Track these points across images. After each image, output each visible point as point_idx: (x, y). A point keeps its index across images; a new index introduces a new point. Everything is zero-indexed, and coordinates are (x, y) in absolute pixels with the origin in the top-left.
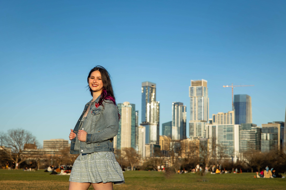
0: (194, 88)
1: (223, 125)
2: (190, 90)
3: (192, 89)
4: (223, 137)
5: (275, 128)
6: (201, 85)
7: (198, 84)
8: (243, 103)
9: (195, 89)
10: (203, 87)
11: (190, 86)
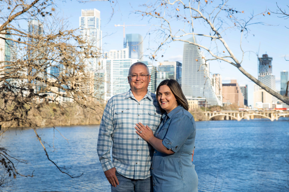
0: (85, 19)
1: (120, 59)
2: (80, 20)
3: (83, 20)
4: (119, 74)
5: (171, 66)
6: (93, 15)
7: (90, 14)
8: (135, 43)
9: (87, 20)
10: (96, 18)
11: (81, 16)
